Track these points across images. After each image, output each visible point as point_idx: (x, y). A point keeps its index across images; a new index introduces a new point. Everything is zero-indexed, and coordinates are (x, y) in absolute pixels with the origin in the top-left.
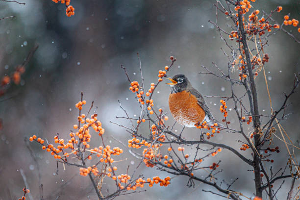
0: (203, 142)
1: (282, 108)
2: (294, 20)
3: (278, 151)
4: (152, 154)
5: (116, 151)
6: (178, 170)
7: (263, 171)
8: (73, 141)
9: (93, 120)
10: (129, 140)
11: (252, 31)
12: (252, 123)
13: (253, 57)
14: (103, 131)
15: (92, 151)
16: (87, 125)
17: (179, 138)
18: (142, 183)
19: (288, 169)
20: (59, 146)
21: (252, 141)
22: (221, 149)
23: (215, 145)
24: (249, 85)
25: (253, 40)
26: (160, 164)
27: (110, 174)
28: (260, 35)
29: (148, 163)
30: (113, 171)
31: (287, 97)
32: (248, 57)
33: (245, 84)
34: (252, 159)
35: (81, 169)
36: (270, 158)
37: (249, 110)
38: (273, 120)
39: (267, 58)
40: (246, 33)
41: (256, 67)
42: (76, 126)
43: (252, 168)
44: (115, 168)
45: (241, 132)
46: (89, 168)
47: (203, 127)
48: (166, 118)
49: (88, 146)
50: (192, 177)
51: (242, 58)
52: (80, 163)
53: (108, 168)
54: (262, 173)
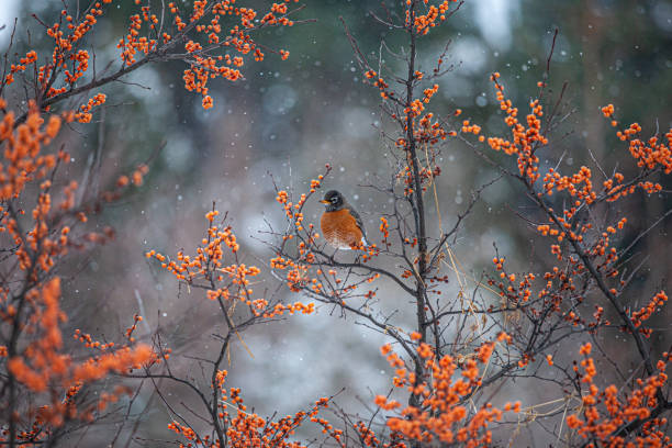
0: (359, 265)
1: (454, 231)
2: (475, 126)
3: (447, 281)
4: (298, 277)
5: (252, 271)
6: (327, 297)
7: (428, 303)
8: (201, 259)
9: (225, 234)
10: (273, 259)
11: (422, 139)
12: (417, 246)
13: (422, 169)
14: (237, 247)
15: (223, 270)
16: (219, 240)
17: (332, 258)
18: (281, 309)
19: (459, 303)
20: (183, 264)
21: (416, 267)
22: (379, 275)
23: (372, 270)
24: (415, 202)
25: (423, 150)
26: (307, 289)
27: (243, 298)
28: (433, 143)
29: (293, 287)
30: (248, 294)
31: (460, 218)
32: (416, 168)
33: (410, 201)
34: (416, 289)
35: (210, 291)
36: (437, 289)
37: (414, 231)
38: (442, 243)
39: (438, 170)
40: (416, 140)
41: (426, 181)
42: (205, 240)
43: (415, 299)
44: (250, 291)
45: (404, 256)
46: (220, 290)
47: (358, 248)
48: (317, 235)
49: (219, 264)
50: (343, 306)
51: (409, 170)
52: (209, 284)
53: (242, 291)
54: (426, 306)
